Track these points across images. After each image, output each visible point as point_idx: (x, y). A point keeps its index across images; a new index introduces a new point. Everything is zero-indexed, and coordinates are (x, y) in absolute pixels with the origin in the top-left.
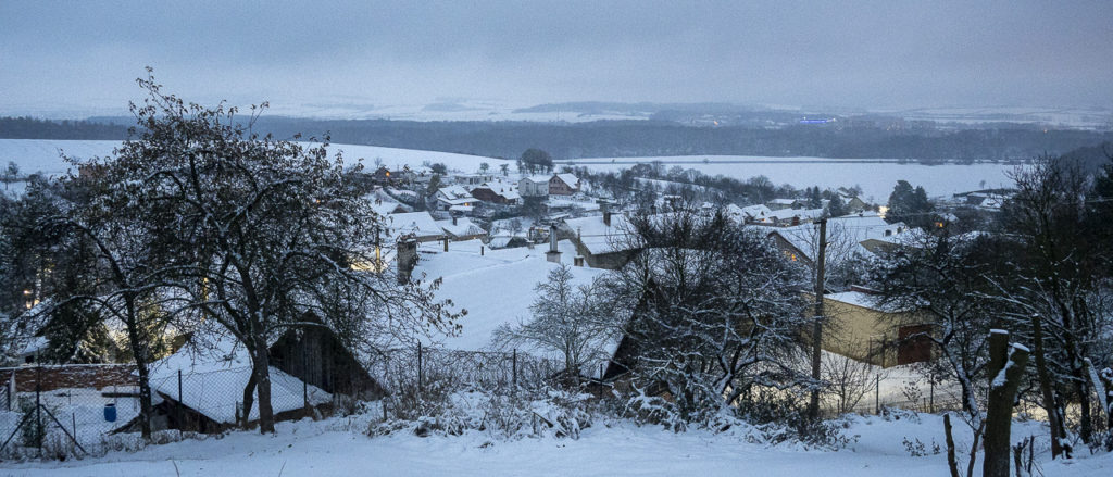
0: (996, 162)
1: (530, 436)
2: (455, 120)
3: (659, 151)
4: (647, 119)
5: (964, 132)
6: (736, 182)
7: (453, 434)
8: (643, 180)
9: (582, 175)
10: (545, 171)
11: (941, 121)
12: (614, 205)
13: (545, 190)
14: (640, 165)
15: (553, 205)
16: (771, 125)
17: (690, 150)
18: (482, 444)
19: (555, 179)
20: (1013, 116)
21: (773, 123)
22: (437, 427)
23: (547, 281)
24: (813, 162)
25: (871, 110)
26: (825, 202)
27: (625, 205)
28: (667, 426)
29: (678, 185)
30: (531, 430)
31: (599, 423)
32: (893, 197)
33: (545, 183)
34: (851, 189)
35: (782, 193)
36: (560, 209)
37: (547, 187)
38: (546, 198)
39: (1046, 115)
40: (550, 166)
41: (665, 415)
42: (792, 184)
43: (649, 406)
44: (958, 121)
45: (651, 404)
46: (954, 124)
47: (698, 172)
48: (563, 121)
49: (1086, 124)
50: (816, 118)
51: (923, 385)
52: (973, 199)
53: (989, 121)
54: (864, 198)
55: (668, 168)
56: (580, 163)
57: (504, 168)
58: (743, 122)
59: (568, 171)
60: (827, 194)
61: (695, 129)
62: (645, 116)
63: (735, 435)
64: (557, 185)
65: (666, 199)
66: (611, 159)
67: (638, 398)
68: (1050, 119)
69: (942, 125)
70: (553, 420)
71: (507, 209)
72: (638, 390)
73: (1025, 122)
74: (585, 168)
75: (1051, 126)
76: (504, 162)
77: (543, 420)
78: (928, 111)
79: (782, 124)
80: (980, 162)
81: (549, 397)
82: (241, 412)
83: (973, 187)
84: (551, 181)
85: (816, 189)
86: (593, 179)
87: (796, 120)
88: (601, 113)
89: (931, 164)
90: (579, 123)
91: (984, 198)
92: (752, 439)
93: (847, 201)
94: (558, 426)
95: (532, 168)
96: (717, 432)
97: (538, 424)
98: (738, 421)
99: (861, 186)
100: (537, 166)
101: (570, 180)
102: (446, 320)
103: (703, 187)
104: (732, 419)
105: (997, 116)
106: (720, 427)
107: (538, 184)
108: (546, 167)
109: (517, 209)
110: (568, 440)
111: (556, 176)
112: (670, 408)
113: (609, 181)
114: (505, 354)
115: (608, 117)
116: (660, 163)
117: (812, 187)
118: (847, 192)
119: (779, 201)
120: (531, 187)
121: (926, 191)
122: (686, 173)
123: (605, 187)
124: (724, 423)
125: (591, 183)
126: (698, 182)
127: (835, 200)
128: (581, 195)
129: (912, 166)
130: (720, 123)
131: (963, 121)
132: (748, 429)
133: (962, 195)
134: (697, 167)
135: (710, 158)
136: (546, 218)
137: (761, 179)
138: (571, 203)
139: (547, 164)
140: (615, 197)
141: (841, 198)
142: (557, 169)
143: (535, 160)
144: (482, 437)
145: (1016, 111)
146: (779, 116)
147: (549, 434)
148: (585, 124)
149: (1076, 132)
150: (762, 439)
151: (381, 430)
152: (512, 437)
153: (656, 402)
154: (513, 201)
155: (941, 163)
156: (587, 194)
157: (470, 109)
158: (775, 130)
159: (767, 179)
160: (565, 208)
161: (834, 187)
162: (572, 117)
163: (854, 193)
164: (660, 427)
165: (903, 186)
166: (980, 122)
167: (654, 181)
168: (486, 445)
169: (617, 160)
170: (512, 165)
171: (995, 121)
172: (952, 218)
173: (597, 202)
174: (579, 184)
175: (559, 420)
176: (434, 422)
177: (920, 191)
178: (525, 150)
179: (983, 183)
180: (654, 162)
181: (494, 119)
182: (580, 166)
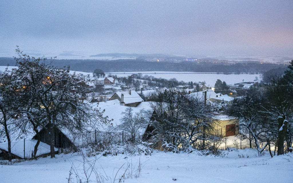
0: (247, 74)
1: (138, 155)
2: (70, 59)
3: (140, 70)
4: (135, 59)
5: (237, 64)
6: (166, 80)
7: (115, 155)
8: (135, 79)
9: (115, 78)
10: (102, 77)
11: (230, 60)
12: (126, 88)
13: (103, 83)
14: (134, 74)
15: (105, 88)
16: (176, 61)
17: (150, 69)
18: (124, 158)
19: (106, 79)
20: (251, 59)
21: (177, 61)
22: (109, 153)
23: (125, 111)
24: (190, 73)
25: (208, 57)
26: (195, 86)
27: (130, 88)
28: (174, 152)
29: (147, 81)
30: (138, 153)
31: (155, 151)
32: (216, 85)
33: (103, 81)
34: (202, 82)
35: (181, 84)
36: (108, 89)
37: (103, 82)
38: (103, 86)
39: (262, 59)
40: (104, 75)
41: (173, 149)
42: (184, 81)
43: (168, 146)
44: (235, 60)
45: (169, 145)
46: (234, 61)
47: (153, 77)
48: (107, 60)
49: (274, 61)
50: (190, 59)
51: (239, 141)
52: (241, 85)
53: (244, 60)
54: (207, 85)
55: (143, 75)
56: (114, 74)
57: (89, 75)
58: (167, 60)
59: (110, 76)
60: (195, 84)
61: (152, 63)
62: (134, 58)
63: (195, 154)
64: (107, 81)
65: (143, 86)
66: (123, 73)
67: (165, 144)
68: (263, 60)
69: (230, 61)
70: (144, 150)
71: (90, 89)
72: (165, 142)
73: (256, 61)
74: (116, 75)
75: (263, 62)
76: (89, 73)
77: (141, 150)
78: (225, 57)
79: (179, 61)
80: (242, 73)
81: (142, 144)
82: (34, 154)
83: (240, 81)
84: (105, 80)
85: (192, 82)
86: (119, 79)
87: (184, 60)
88: (120, 57)
89: (227, 74)
90: (112, 60)
91: (244, 85)
92: (199, 154)
93: (201, 86)
94: (145, 152)
95: (98, 75)
96: (189, 153)
97: (140, 151)
98: (195, 150)
99: (206, 81)
100: (100, 75)
101: (111, 79)
102: (108, 122)
103: (155, 82)
104: (193, 149)
105: (247, 59)
106: (190, 151)
107: (100, 81)
108: (103, 75)
109: (93, 89)
110: (149, 156)
111: (106, 78)
112: (174, 147)
113: (124, 80)
114: (120, 133)
115: (122, 59)
116: (141, 74)
117: (190, 81)
118: (201, 83)
119: (180, 86)
120: (98, 82)
121: (226, 83)
122: (149, 77)
123: (123, 82)
124: (191, 150)
125: (118, 80)
126: (153, 80)
127: (198, 86)
128: (115, 85)
129: (221, 75)
130: (159, 60)
131: (236, 60)
132: (198, 152)
133: (237, 84)
134: (153, 75)
135: (157, 72)
136: (103, 92)
137: (174, 79)
138: (112, 87)
139: (103, 74)
140: (126, 85)
141: (200, 85)
142: (106, 76)
143: (99, 73)
144: (124, 156)
145: (253, 57)
146: (178, 58)
147: (143, 154)
148: (114, 61)
149: (271, 64)
150: (202, 155)
151: (93, 155)
152: (133, 155)
153: (170, 145)
154: (92, 87)
155: (230, 74)
156: (117, 84)
157: (75, 55)
158: (177, 63)
159: (176, 79)
160: (110, 89)
161: (197, 82)
162: (110, 58)
163: (203, 84)
164: (172, 152)
165: (219, 81)
166: (242, 60)
167: (139, 80)
168: (126, 158)
169: (126, 73)
170: (91, 74)
171: (247, 60)
172: (235, 91)
173: (120, 87)
174: (114, 81)
175: (145, 150)
176: (108, 152)
177: (224, 83)
178: (95, 70)
179: (243, 80)
180: (139, 74)
181: (84, 59)
182: (114, 75)
